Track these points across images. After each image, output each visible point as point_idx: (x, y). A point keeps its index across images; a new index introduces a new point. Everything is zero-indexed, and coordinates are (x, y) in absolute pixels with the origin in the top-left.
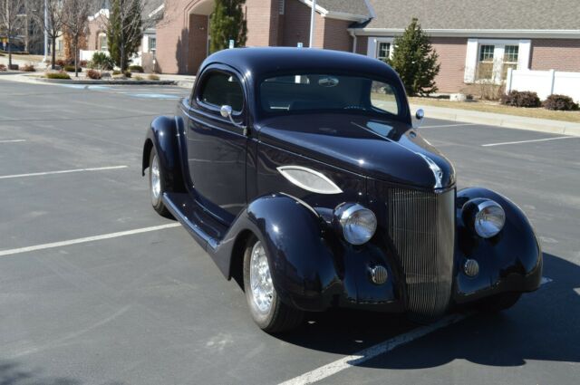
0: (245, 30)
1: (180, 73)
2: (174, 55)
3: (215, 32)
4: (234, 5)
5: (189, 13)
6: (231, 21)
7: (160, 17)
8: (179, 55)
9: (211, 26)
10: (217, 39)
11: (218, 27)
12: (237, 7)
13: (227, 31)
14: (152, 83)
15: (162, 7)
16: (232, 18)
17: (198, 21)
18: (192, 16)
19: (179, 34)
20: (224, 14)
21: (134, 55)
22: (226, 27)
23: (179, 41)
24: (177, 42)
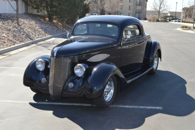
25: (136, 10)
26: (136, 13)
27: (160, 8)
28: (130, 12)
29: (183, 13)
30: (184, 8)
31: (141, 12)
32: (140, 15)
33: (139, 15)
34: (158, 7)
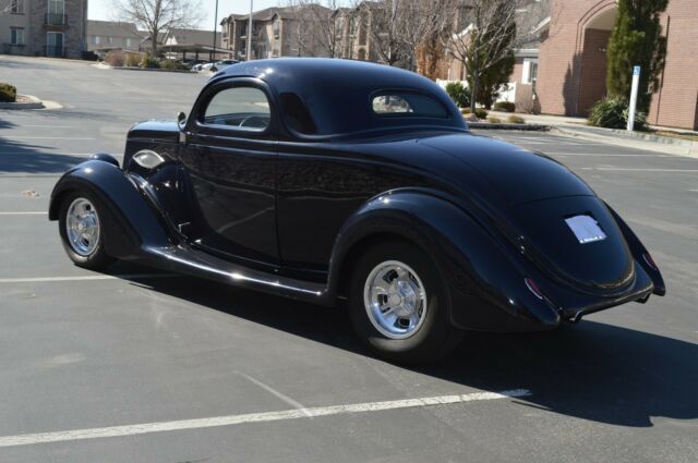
0: (663, 51)
1: (568, 115)
2: (561, 89)
3: (615, 54)
4: (647, 14)
5: (584, 27)
6: (640, 38)
7: (544, 35)
8: (568, 91)
9: (612, 45)
10: (617, 65)
11: (619, 47)
12: (652, 17)
13: (633, 53)
14: (511, 128)
15: (548, 20)
16: (643, 34)
17: (595, 38)
18: (589, 32)
19: (569, 59)
20: (631, 27)
21: (502, 86)
22: (632, 47)
23: (569, 70)
24: (565, 71)
25: (46, 15)
26: (45, 27)
27: (157, 11)
28: (17, 25)
29: (228, 38)
30: (230, 18)
31: (67, 27)
32: (64, 40)
33: (59, 37)
34: (148, 7)
